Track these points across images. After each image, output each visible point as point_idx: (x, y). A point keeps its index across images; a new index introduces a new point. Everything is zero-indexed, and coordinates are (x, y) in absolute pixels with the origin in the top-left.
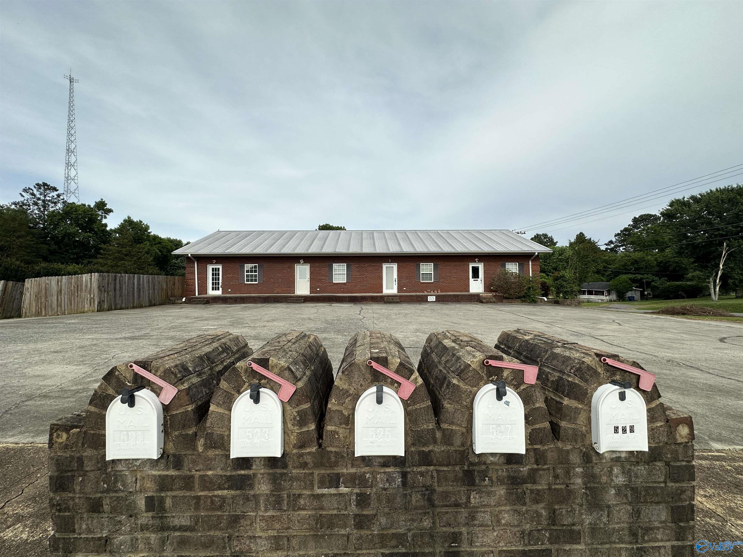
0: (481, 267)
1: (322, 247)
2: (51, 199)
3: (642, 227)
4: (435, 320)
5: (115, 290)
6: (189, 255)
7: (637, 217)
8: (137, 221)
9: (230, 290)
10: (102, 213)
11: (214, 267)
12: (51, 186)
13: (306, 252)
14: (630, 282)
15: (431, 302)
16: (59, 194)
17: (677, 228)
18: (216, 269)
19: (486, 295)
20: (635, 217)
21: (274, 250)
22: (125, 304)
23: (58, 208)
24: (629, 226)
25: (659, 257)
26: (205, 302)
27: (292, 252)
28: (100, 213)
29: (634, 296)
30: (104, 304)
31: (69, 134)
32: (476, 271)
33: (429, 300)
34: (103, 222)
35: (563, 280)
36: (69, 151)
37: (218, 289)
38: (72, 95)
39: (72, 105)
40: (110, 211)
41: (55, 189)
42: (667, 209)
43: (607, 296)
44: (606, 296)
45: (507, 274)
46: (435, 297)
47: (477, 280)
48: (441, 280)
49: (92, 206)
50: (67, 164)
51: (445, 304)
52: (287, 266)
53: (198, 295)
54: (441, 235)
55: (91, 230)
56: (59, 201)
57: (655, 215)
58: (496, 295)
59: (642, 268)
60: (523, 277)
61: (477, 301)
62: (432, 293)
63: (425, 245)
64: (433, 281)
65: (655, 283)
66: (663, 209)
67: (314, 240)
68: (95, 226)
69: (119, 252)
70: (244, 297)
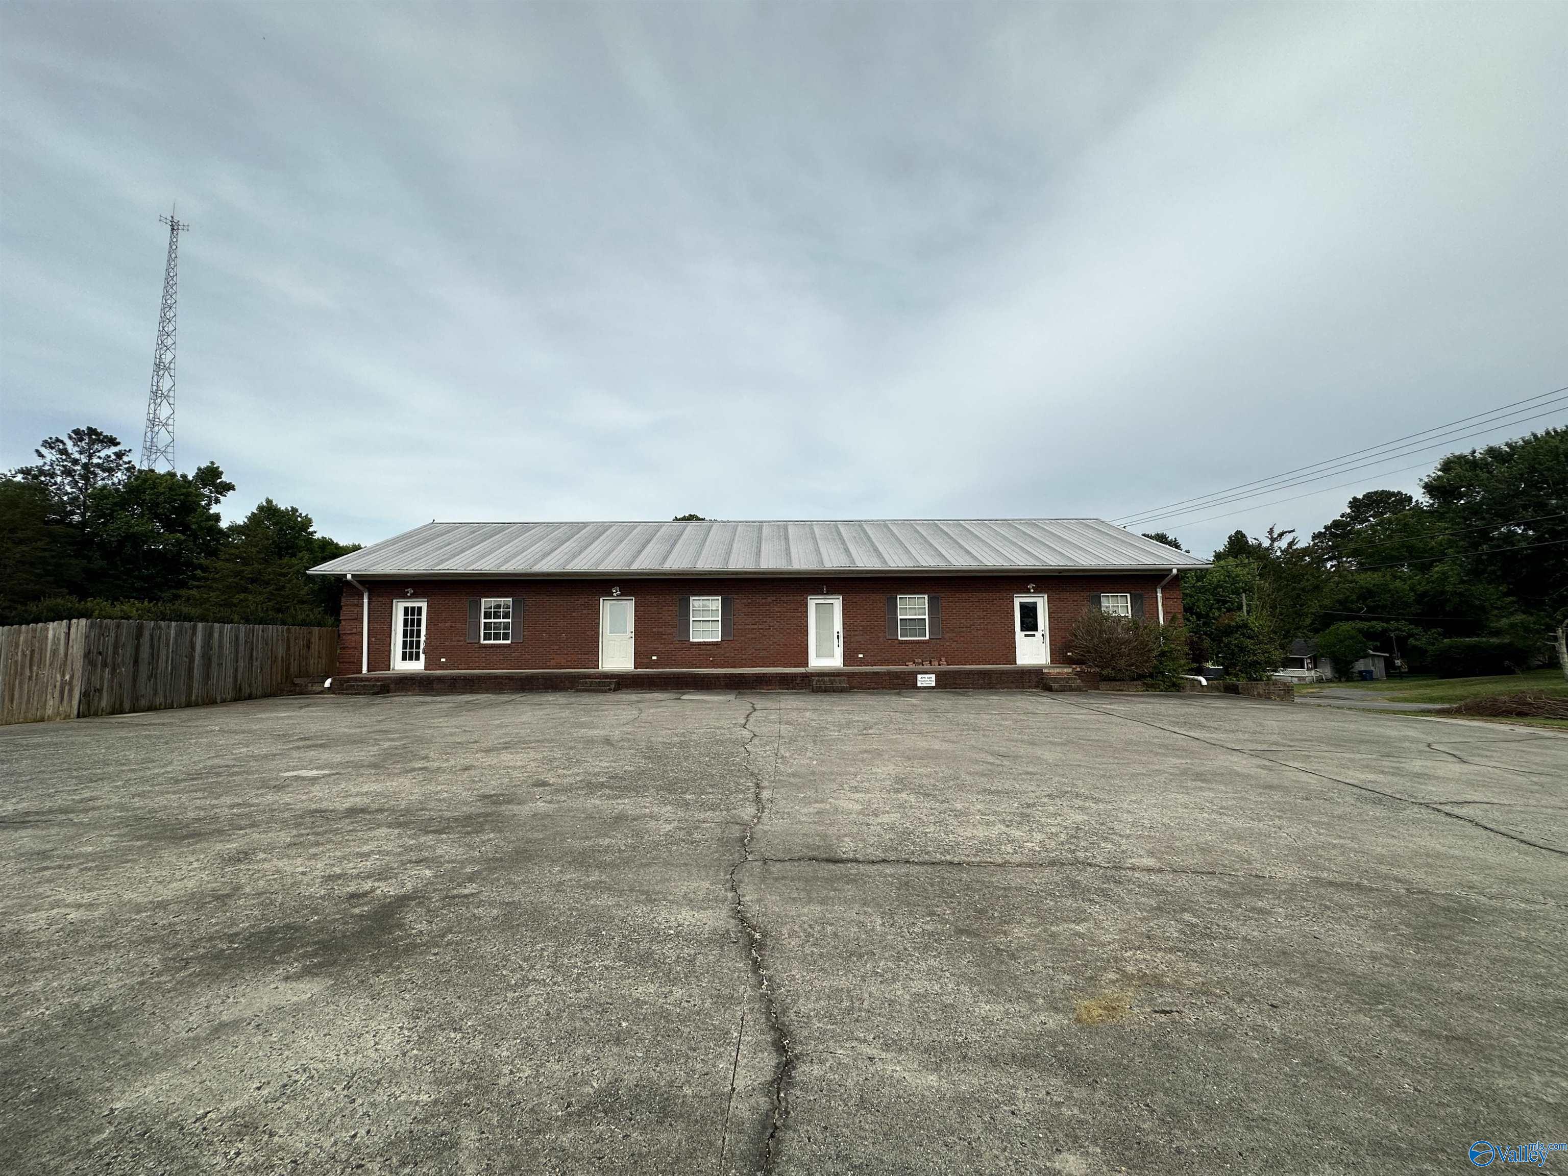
0: (1042, 604)
1: (665, 558)
2: (100, 461)
3: (1371, 519)
4: (946, 746)
5: (136, 662)
6: (349, 577)
7: (1360, 497)
8: (286, 509)
9: (443, 660)
10: (211, 492)
11: (410, 605)
12: (105, 434)
13: (626, 569)
14: (1360, 637)
15: (925, 688)
16: (120, 451)
17: (1463, 517)
18: (413, 608)
19: (1058, 670)
20: (1355, 498)
21: (549, 565)
22: (165, 697)
23: (116, 480)
24: (1342, 516)
25: (1420, 584)
26: (376, 690)
27: (593, 569)
28: (206, 492)
29: (1372, 668)
30: (100, 698)
31: (164, 333)
32: (1029, 613)
33: (919, 684)
34: (211, 512)
35: (1243, 634)
36: (160, 367)
37: (418, 658)
38: (173, 255)
39: (171, 274)
40: (229, 487)
41: (113, 442)
42: (1439, 477)
43: (1311, 669)
44: (1308, 669)
45: (1107, 619)
46: (933, 676)
47: (1034, 635)
48: (947, 636)
49: (190, 478)
50: (155, 393)
51: (959, 694)
52: (581, 601)
53: (369, 670)
54: (942, 530)
55: (186, 528)
56: (118, 465)
57: (1399, 492)
58: (1082, 671)
59: (1384, 607)
60: (1146, 628)
61: (1036, 687)
62: (927, 666)
63: (907, 552)
64: (927, 638)
65: (1416, 639)
66: (1429, 476)
67: (648, 541)
68: (192, 519)
69: (237, 574)
70: (473, 676)
